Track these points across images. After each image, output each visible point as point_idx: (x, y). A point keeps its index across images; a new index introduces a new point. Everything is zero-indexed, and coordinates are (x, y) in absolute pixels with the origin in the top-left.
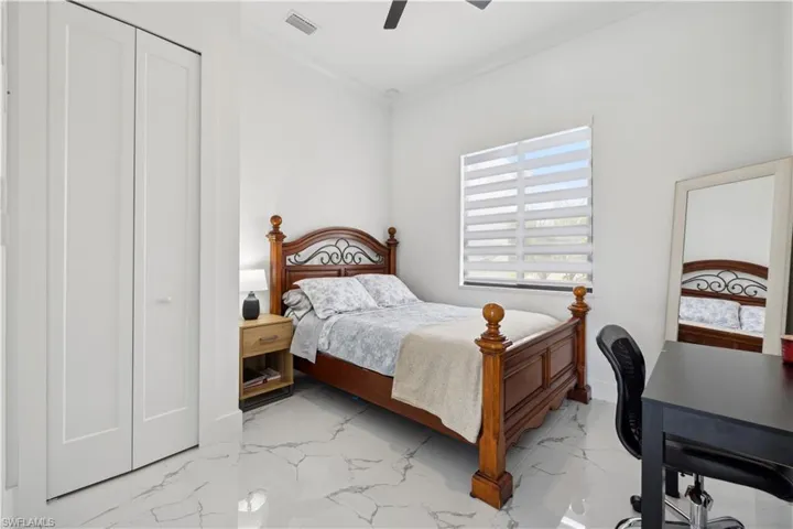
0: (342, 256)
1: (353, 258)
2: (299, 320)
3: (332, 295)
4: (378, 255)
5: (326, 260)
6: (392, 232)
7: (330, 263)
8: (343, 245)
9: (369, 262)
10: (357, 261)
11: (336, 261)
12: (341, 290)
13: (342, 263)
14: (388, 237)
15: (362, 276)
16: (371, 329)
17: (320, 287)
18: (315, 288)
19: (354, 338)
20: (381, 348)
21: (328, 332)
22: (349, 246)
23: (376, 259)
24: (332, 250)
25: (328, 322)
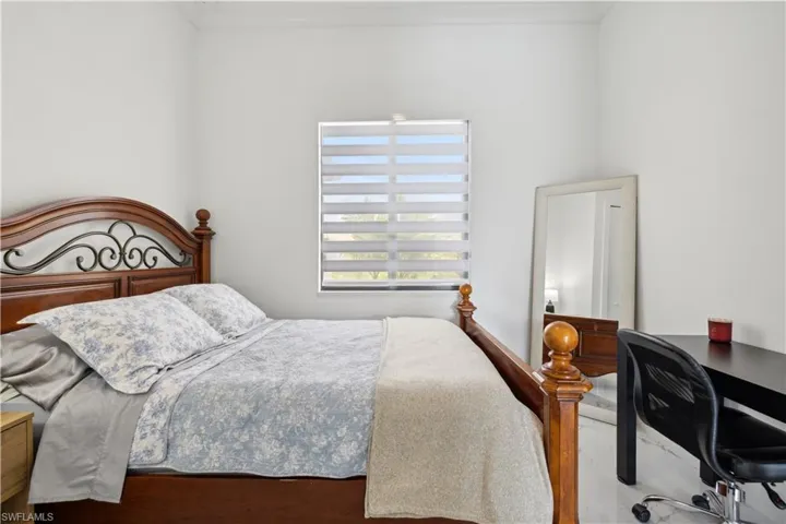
0: (122, 253)
1: (143, 256)
2: (50, 408)
3: (144, 337)
4: (183, 252)
5: (88, 262)
6: (203, 216)
7: (98, 268)
8: (122, 232)
9: (171, 265)
10: (150, 263)
11: (110, 264)
12: (159, 322)
13: (123, 267)
14: (196, 223)
15: (177, 289)
16: (286, 394)
17: (106, 321)
18: (94, 325)
19: (248, 422)
20: (325, 429)
21: (162, 421)
22: (135, 235)
23: (179, 259)
24: (99, 242)
25: (155, 398)
